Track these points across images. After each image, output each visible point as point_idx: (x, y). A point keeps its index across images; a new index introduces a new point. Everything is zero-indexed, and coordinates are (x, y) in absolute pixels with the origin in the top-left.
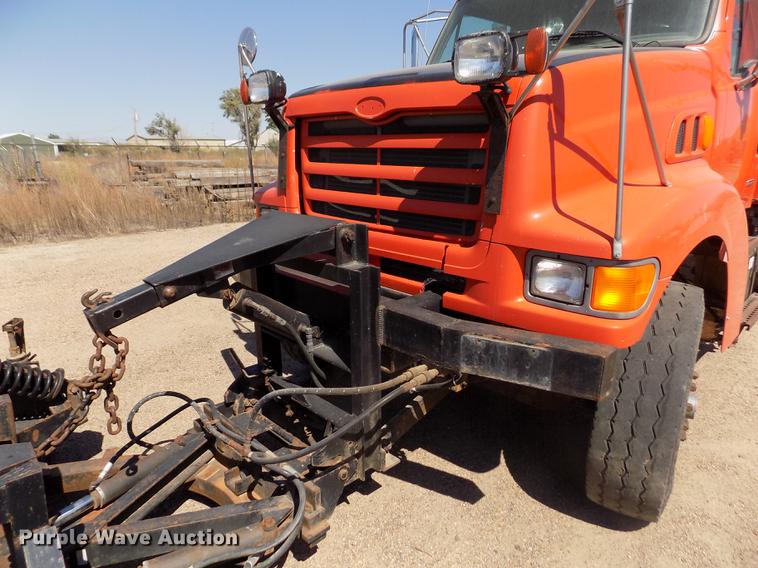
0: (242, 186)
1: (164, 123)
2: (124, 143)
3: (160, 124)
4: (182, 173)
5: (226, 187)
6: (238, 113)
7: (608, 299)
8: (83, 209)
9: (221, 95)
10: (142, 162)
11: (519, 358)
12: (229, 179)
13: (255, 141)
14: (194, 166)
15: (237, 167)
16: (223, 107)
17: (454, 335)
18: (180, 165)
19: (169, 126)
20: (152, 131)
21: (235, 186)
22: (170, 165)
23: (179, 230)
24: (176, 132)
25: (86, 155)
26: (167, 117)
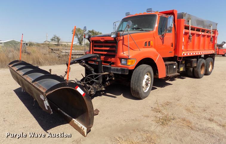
0: (79, 55)
1: (56, 37)
2: (43, 43)
3: (55, 38)
4: (64, 51)
5: (75, 55)
6: (77, 35)
7: (129, 64)
8: (40, 59)
9: (72, 30)
10: (53, 48)
11: (117, 70)
12: (76, 53)
13: (82, 43)
14: (66, 49)
15: (78, 50)
16: (73, 33)
17: (110, 68)
18: (63, 49)
19: (57, 38)
20: (52, 40)
21: (77, 55)
22: (60, 49)
23: (64, 65)
24: (59, 40)
25: (34, 46)
26: (57, 36)
